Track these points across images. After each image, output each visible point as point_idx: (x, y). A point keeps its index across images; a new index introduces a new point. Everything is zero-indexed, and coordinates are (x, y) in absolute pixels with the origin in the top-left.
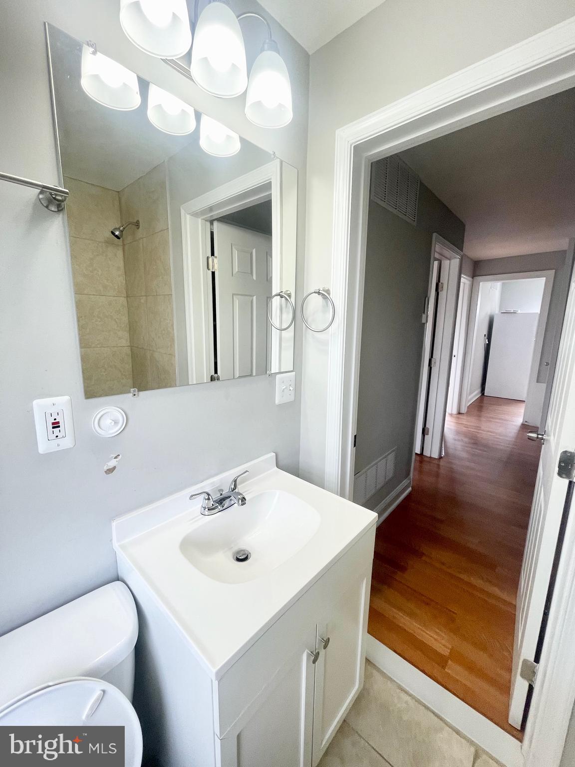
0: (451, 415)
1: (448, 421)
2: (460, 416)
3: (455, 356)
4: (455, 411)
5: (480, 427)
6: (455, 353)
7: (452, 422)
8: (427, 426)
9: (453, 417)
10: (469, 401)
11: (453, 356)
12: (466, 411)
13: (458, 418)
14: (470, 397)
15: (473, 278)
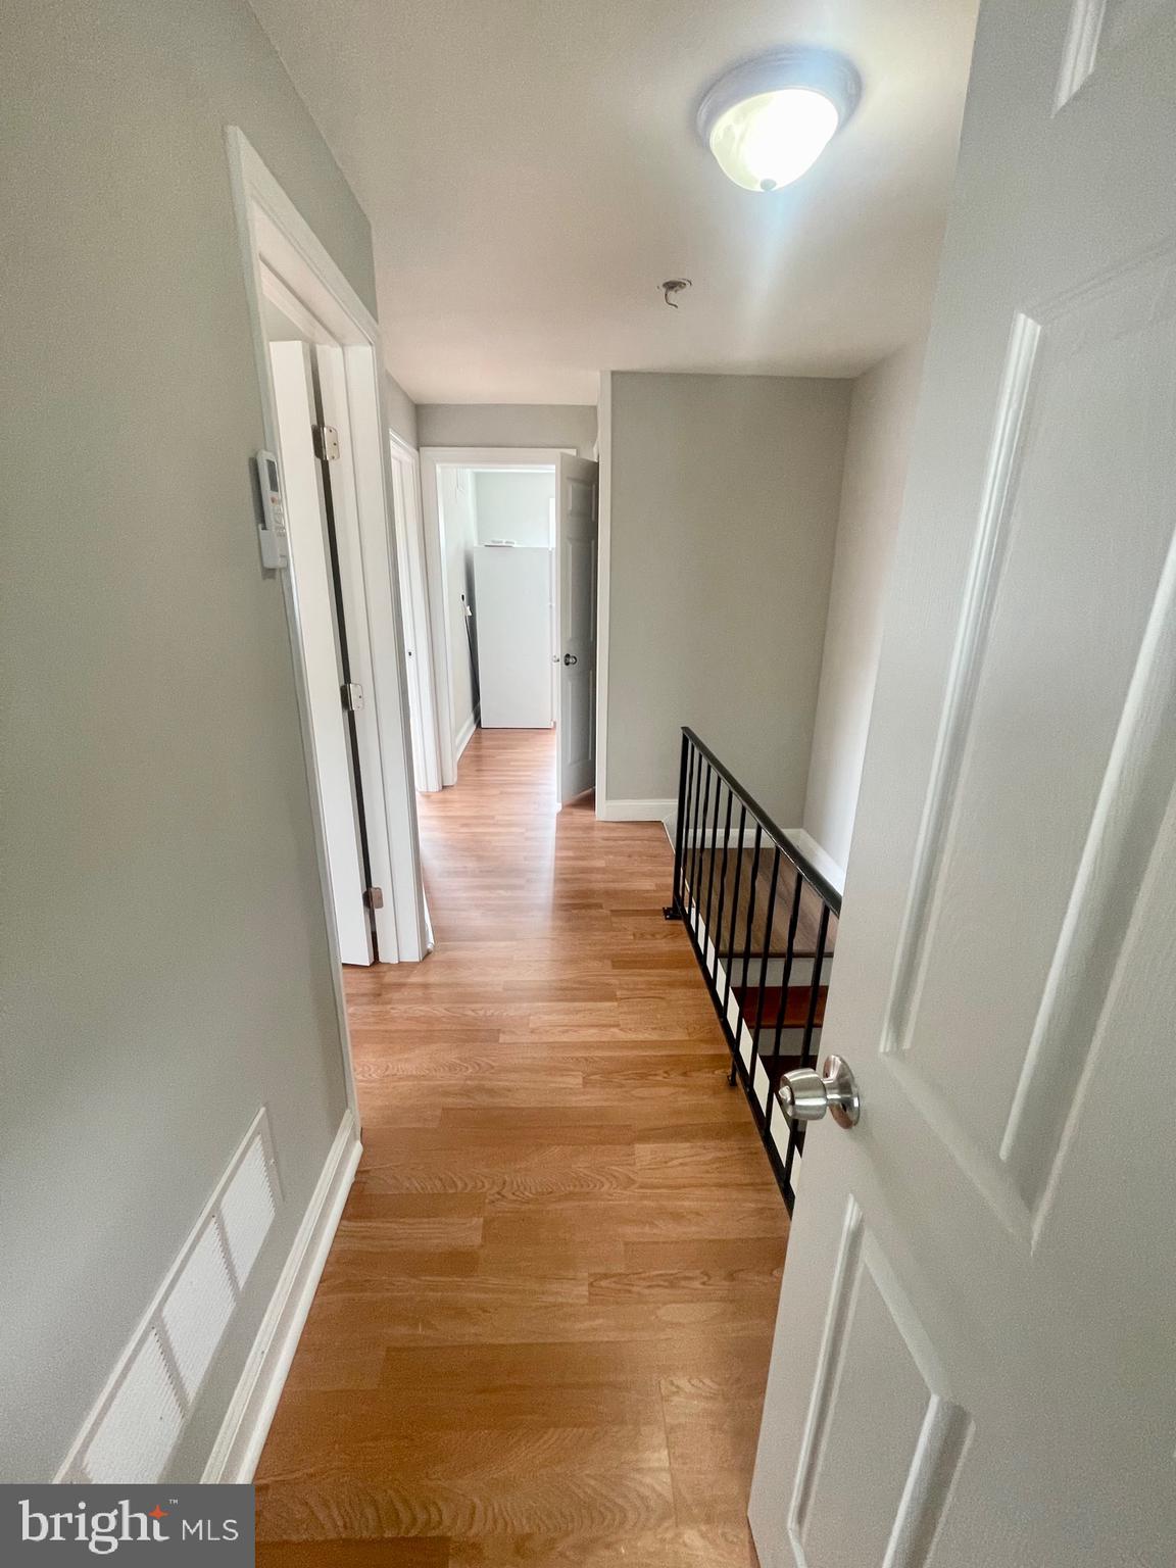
0: (427, 796)
1: (424, 817)
2: (448, 795)
3: (410, 654)
4: (434, 787)
5: (493, 817)
6: (409, 646)
7: (431, 817)
8: (374, 884)
9: (433, 802)
10: (458, 749)
11: (407, 655)
12: (456, 779)
13: (444, 801)
14: (458, 740)
15: (418, 450)
